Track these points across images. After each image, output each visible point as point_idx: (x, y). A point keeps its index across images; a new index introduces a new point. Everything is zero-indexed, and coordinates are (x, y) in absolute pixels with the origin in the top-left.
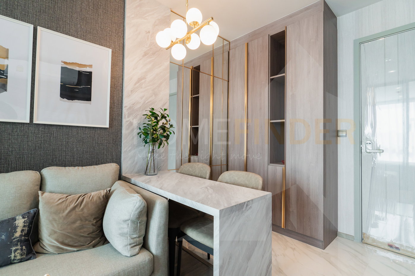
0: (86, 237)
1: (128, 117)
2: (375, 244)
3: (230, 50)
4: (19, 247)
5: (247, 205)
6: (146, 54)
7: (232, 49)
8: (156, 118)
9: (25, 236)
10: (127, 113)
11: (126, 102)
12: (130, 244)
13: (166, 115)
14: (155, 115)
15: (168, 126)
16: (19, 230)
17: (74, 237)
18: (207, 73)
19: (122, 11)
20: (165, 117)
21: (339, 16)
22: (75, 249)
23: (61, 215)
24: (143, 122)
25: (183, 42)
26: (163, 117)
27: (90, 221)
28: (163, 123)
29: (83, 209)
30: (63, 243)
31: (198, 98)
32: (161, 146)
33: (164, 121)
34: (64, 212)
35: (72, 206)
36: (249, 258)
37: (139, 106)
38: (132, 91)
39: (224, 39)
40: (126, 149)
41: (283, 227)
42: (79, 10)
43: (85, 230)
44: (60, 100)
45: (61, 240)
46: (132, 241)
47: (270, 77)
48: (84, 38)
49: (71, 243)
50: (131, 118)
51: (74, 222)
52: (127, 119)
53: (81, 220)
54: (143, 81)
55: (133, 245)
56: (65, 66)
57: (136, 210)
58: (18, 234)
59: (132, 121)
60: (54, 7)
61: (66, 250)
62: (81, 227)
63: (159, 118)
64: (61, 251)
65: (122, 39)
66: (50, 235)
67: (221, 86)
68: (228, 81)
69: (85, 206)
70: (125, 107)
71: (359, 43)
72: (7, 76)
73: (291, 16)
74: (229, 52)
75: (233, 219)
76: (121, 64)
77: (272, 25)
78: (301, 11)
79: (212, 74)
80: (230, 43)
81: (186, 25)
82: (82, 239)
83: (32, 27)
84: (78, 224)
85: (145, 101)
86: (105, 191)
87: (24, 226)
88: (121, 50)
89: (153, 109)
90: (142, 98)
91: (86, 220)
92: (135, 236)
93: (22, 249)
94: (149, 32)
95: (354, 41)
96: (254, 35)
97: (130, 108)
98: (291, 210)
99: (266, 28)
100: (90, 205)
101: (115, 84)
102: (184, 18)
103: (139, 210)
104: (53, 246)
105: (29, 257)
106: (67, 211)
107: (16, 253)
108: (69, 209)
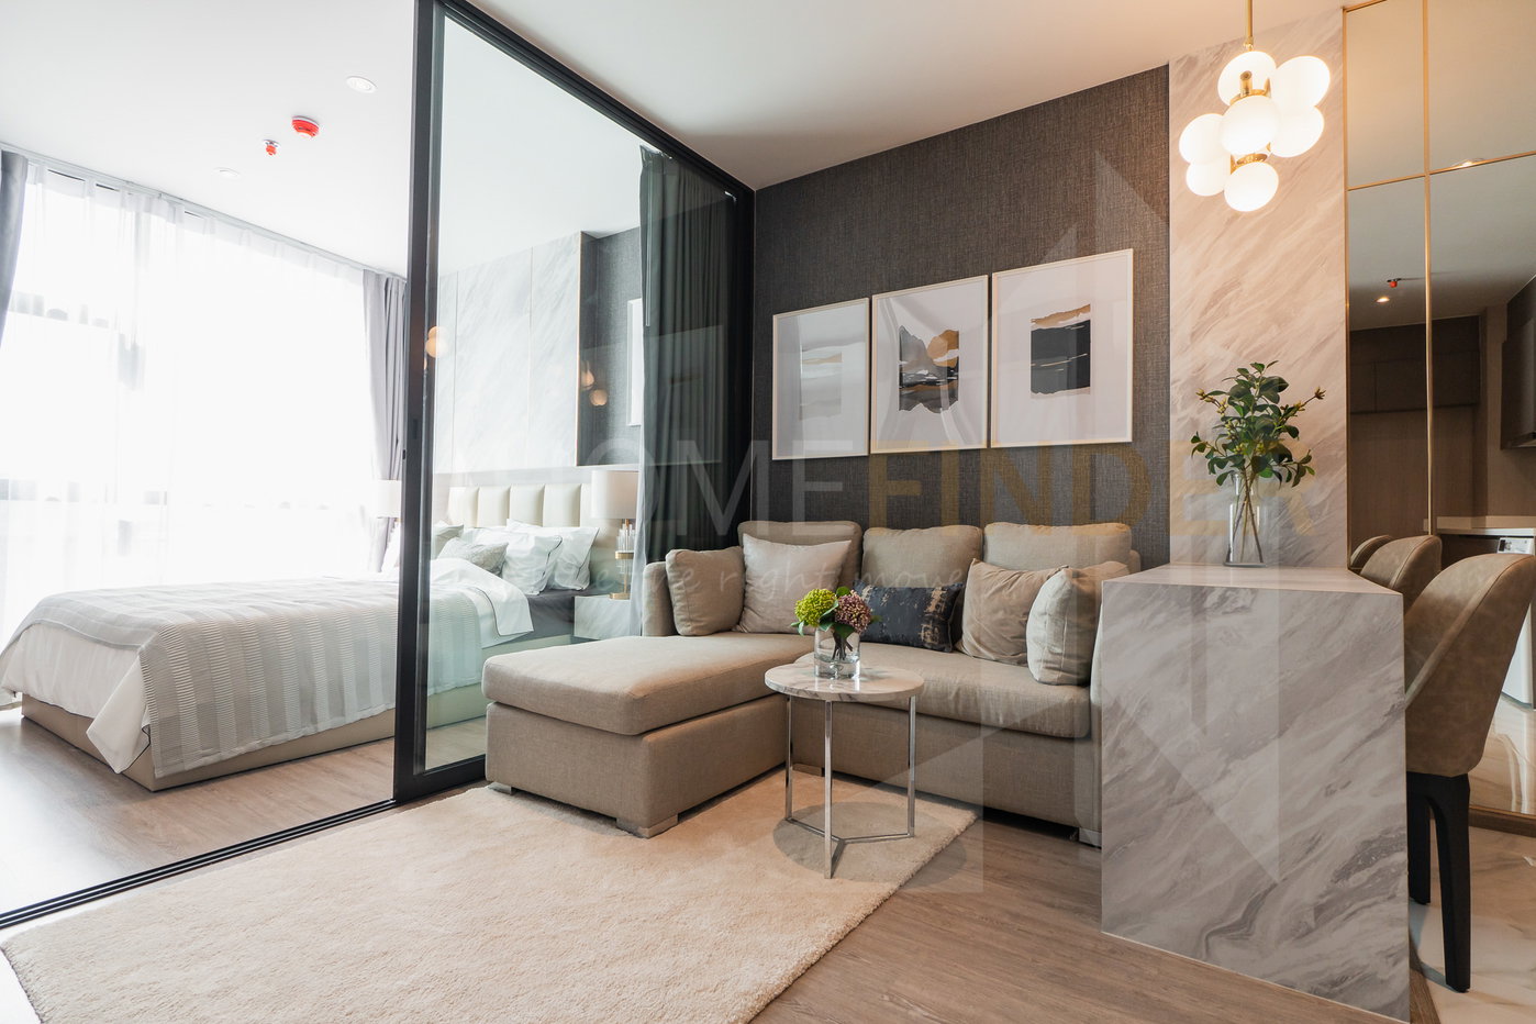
0: (1008, 641)
4: (930, 626)
9: (940, 614)
12: (1046, 662)
16: (934, 603)
17: (993, 635)
27: (1018, 616)
35: (999, 585)
38: (1193, 334)
43: (1008, 628)
44: (1033, 397)
45: (977, 635)
46: (1050, 657)
49: (988, 645)
50: (1192, 410)
51: (995, 611)
52: (1183, 414)
53: (1006, 612)
54: (1230, 294)
55: (1052, 665)
56: (1038, 327)
57: (1054, 596)
58: (931, 609)
59: (1196, 417)
62: (1003, 623)
69: (1016, 589)
70: (1175, 382)
72: (958, 375)
82: (1003, 643)
83: (985, 279)
84: (1000, 615)
85: (1241, 352)
87: (940, 601)
91: (1012, 612)
92: (1059, 650)
93: (933, 631)
97: (1188, 382)
101: (1147, 330)
104: (973, 645)
105: (942, 646)
106: (991, 592)
107: (926, 633)
108: (993, 589)
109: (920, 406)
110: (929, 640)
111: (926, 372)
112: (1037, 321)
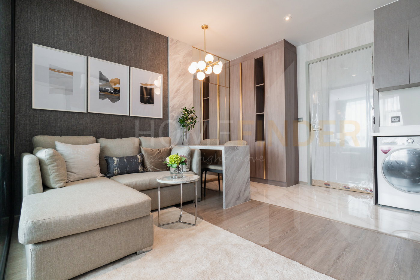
1: (172, 113)
2: (318, 184)
3: (230, 67)
4: (141, 166)
5: (237, 148)
6: (179, 76)
7: (232, 66)
8: (188, 112)
9: (141, 162)
10: (171, 110)
11: (171, 104)
13: (193, 111)
14: (187, 111)
15: (194, 117)
16: (140, 159)
18: (214, 83)
19: (167, 52)
20: (193, 112)
21: (298, 46)
22: (161, 170)
23: (153, 156)
24: (179, 115)
25: (203, 71)
26: (192, 112)
28: (191, 116)
29: (162, 154)
30: (156, 167)
31: (208, 100)
32: (190, 129)
33: (192, 114)
34: (154, 155)
36: (238, 171)
37: (177, 106)
38: (173, 97)
39: (226, 60)
40: (171, 131)
41: (264, 178)
42: (147, 55)
44: (141, 104)
47: (256, 85)
48: (149, 70)
49: (159, 168)
50: (173, 113)
52: (172, 114)
54: (179, 91)
56: (142, 86)
58: (139, 161)
59: (174, 115)
60: (137, 55)
61: (157, 170)
63: (189, 113)
64: (155, 170)
65: (167, 68)
66: (150, 164)
67: (224, 91)
68: (229, 88)
70: (170, 107)
71: (308, 64)
72: (120, 93)
73: (267, 48)
74: (229, 68)
75: (230, 152)
76: (167, 82)
77: (256, 52)
78: (272, 45)
79: (218, 84)
80: (230, 62)
81: (205, 64)
83: (128, 67)
86: (169, 147)
88: (167, 74)
89: (185, 108)
90: (178, 101)
94: (181, 62)
95: (306, 62)
96: (245, 58)
97: (172, 107)
98: (269, 167)
99: (252, 54)
100: (164, 153)
101: (164, 94)
102: (204, 60)
103: (189, 152)
104: (152, 168)
105: (143, 171)
107: (140, 168)
109: (107, 99)
110: (141, 170)
111: (109, 89)
112: (142, 84)
